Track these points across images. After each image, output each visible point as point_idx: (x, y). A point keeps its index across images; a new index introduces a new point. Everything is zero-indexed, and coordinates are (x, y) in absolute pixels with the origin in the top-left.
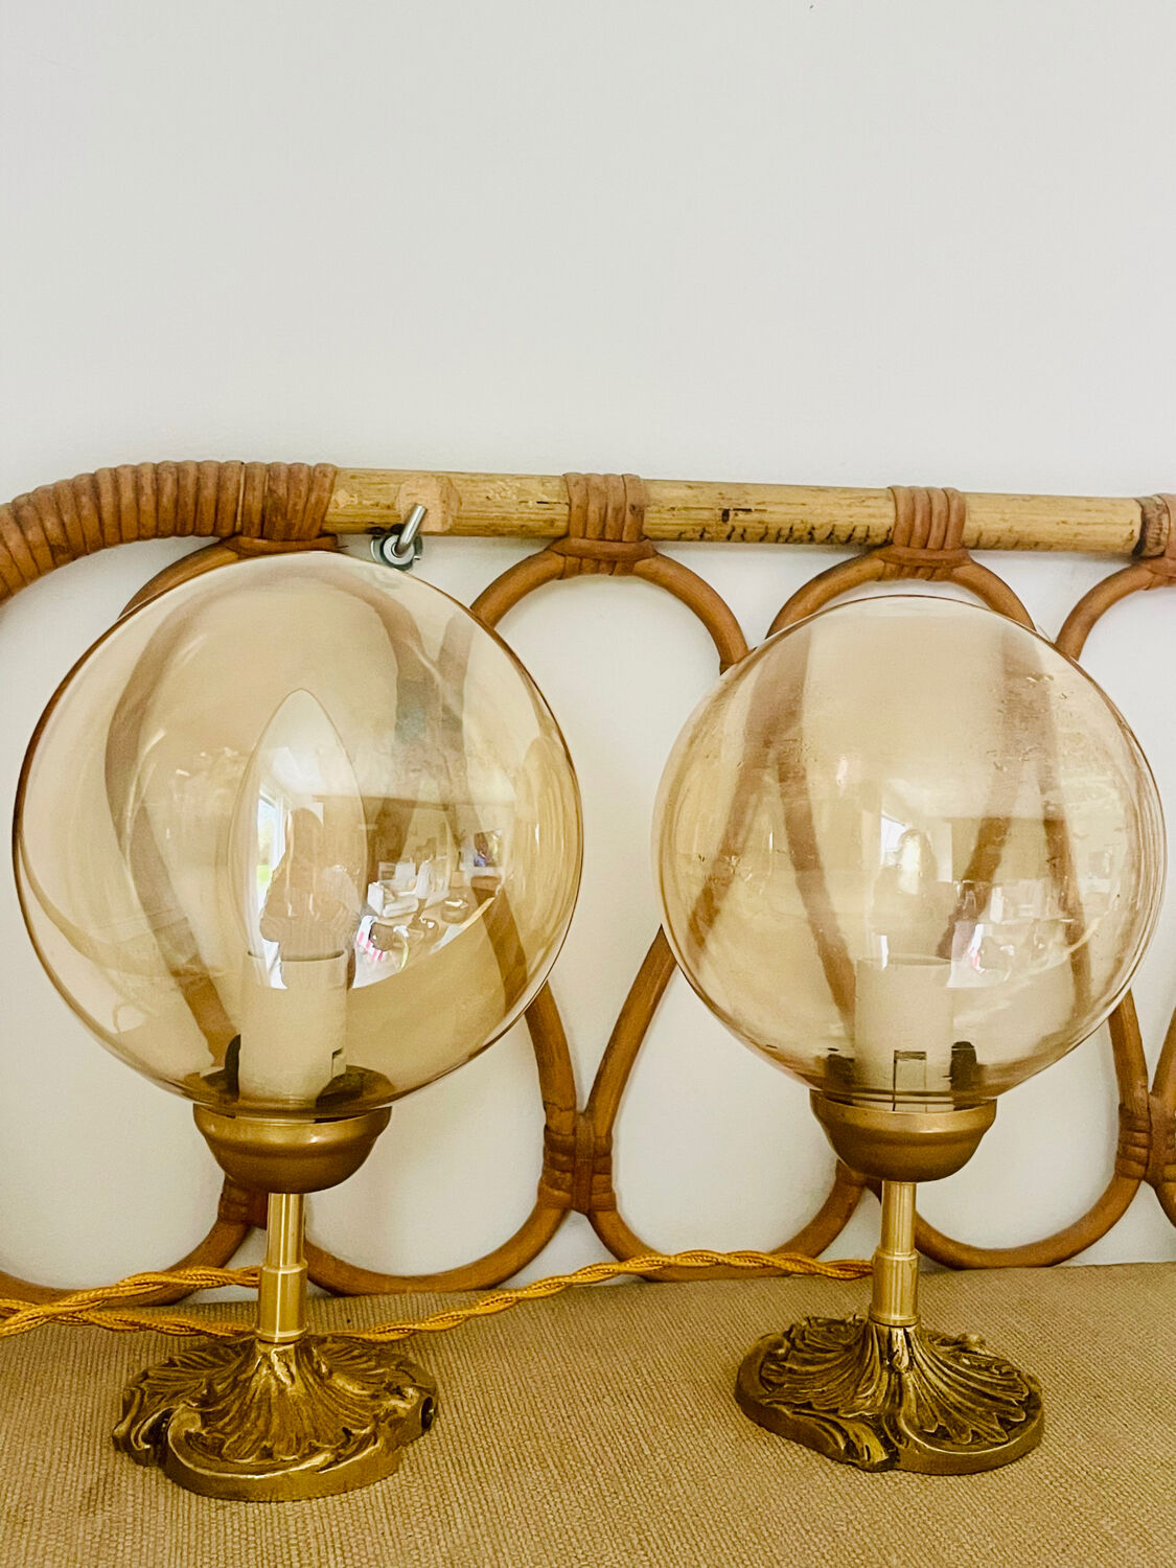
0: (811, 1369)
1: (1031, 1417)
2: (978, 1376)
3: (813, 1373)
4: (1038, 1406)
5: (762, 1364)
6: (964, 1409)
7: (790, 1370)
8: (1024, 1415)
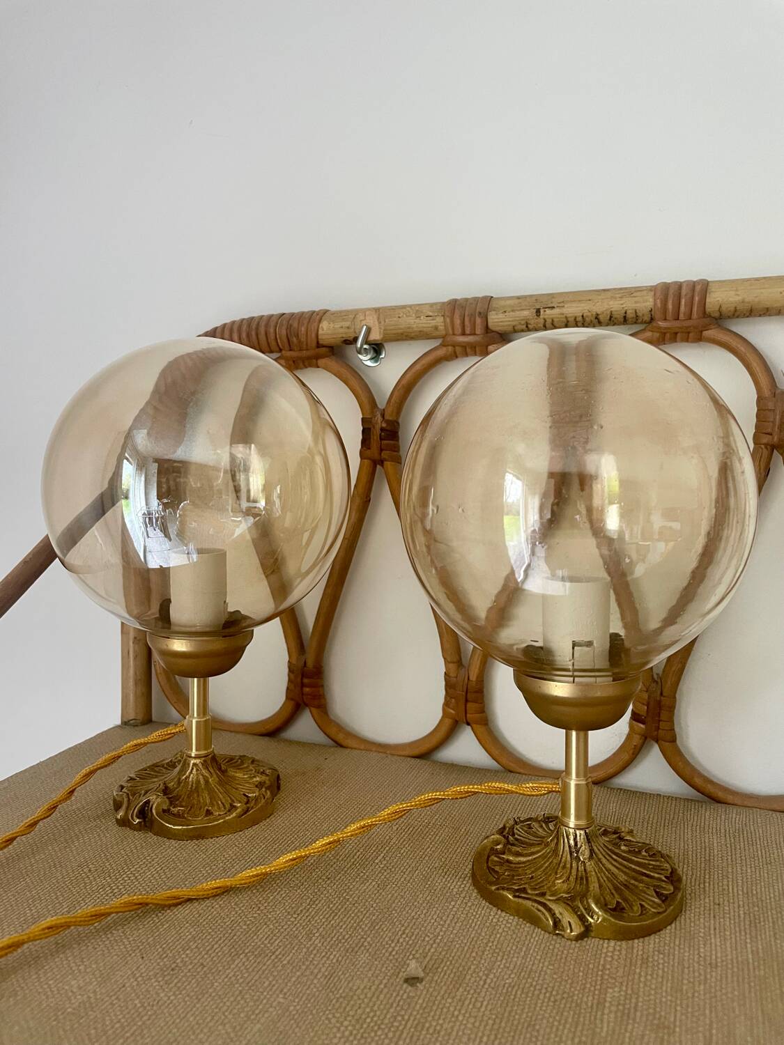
0: (523, 859)
1: (677, 889)
2: (636, 859)
3: (524, 863)
4: (680, 880)
5: (489, 857)
6: (631, 886)
7: (508, 861)
8: (672, 888)
